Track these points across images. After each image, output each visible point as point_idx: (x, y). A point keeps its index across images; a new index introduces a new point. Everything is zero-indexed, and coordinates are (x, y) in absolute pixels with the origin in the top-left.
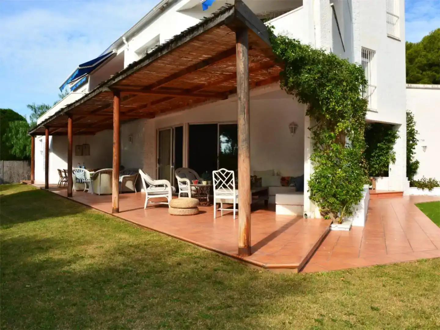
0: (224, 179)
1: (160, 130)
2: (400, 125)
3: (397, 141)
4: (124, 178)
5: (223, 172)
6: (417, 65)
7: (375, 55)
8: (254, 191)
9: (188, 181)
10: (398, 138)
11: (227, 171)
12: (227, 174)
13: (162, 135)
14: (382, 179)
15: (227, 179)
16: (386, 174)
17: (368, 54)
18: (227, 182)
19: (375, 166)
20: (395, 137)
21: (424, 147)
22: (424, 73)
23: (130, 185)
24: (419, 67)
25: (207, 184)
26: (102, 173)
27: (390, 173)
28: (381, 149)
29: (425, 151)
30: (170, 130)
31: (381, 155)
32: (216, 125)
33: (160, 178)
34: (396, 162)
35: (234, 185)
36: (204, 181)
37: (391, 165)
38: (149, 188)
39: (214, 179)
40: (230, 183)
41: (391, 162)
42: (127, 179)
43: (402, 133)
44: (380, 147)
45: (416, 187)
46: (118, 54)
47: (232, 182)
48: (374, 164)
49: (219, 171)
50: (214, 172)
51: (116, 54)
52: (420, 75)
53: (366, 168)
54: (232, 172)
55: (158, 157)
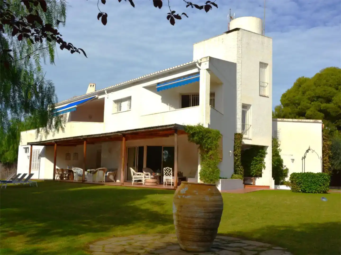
0: (168, 171)
1: (129, 147)
2: (268, 147)
3: (267, 156)
4: (109, 173)
5: (168, 168)
6: (307, 97)
7: (251, 107)
8: (179, 177)
9: (149, 174)
10: (267, 154)
11: (169, 168)
12: (169, 169)
13: (129, 150)
14: (259, 178)
15: (169, 171)
16: (261, 176)
17: (247, 107)
18: (169, 172)
19: (253, 170)
20: (265, 153)
21: (292, 159)
22: (312, 103)
23: (111, 177)
24: (309, 99)
25: (159, 174)
26: (100, 170)
27: (263, 175)
28: (257, 161)
29: (293, 162)
30: (135, 148)
31: (257, 164)
32: (162, 147)
33: (138, 172)
34: (266, 169)
35: (172, 174)
36: (158, 173)
37: (263, 171)
38: (135, 176)
39: (164, 171)
40: (170, 172)
41: (263, 168)
42: (110, 174)
43: (269, 151)
44: (255, 159)
45: (285, 185)
46: (99, 98)
47: (171, 172)
48: (253, 169)
49: (166, 168)
50: (164, 168)
51: (97, 98)
52: (309, 105)
53: (242, 171)
54: (171, 169)
55: (127, 163)
